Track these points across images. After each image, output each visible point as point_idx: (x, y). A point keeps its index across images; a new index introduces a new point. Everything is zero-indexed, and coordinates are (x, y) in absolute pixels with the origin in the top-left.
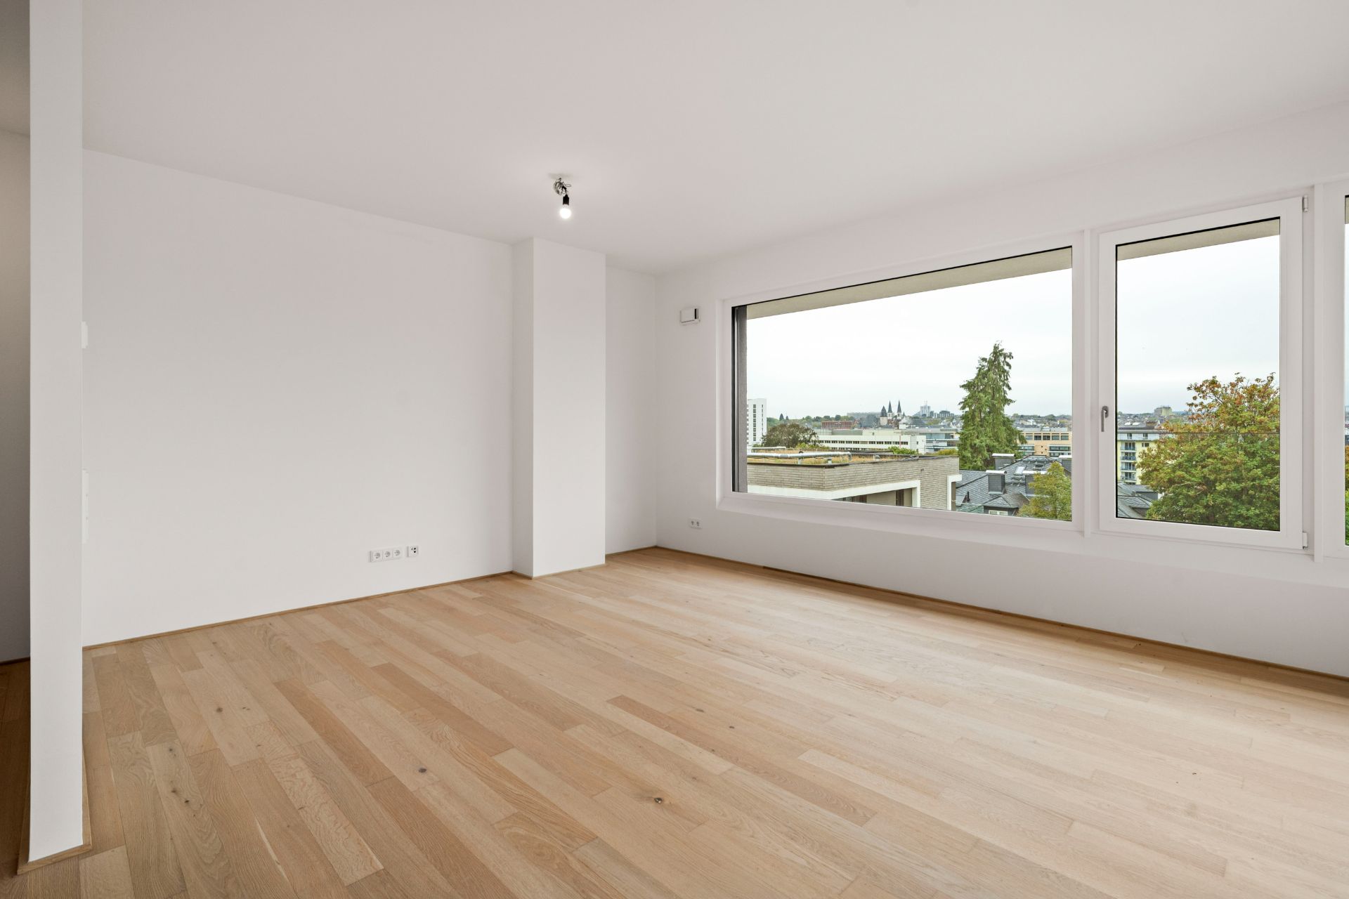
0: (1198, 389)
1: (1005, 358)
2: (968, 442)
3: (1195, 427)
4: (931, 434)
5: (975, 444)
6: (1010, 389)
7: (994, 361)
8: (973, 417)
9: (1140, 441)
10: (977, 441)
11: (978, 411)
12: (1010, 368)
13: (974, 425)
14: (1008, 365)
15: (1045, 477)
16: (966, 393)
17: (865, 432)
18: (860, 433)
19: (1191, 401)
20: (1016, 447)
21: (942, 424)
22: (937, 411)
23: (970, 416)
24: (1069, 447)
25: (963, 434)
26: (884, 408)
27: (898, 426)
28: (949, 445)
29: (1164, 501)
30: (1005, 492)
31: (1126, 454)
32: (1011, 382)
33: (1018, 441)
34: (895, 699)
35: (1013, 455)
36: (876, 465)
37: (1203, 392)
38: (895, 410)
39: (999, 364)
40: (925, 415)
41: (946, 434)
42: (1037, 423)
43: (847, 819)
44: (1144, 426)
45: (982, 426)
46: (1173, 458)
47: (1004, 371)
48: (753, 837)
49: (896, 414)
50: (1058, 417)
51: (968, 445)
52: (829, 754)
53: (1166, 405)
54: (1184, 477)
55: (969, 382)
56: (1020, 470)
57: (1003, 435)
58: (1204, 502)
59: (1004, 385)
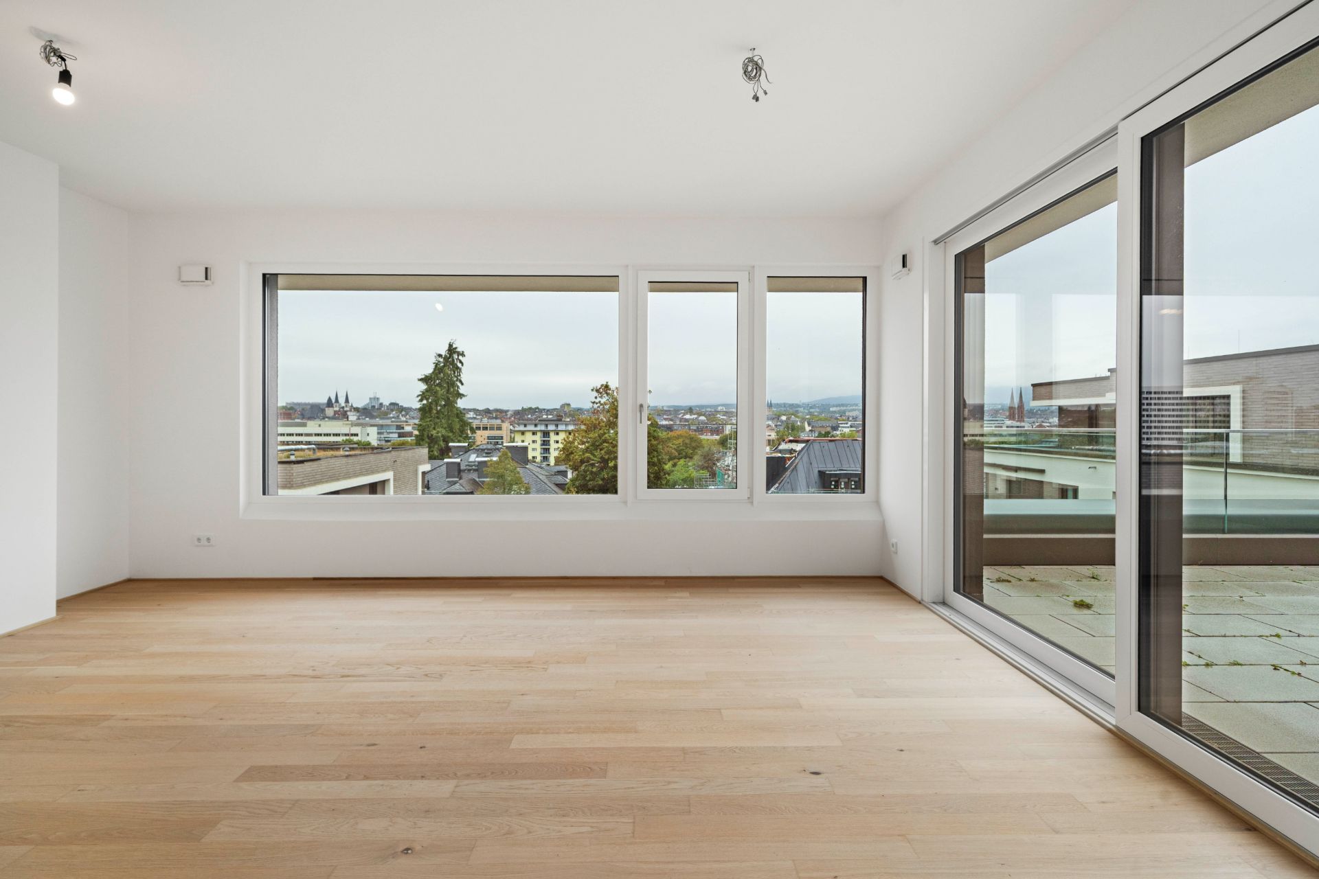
0: (597, 391)
1: (458, 356)
2: (426, 433)
3: (596, 420)
4: (382, 426)
5: (432, 435)
6: (462, 384)
7: (449, 358)
8: (430, 409)
9: (552, 431)
10: (434, 432)
11: (434, 403)
12: (462, 365)
13: (431, 417)
14: (461, 362)
15: (496, 462)
16: (423, 387)
17: (310, 423)
18: (304, 425)
19: (594, 400)
20: (467, 438)
21: (391, 415)
22: (386, 403)
23: (427, 408)
24: (502, 437)
25: (421, 425)
26: (330, 399)
27: (348, 418)
28: (399, 437)
29: (577, 478)
30: (461, 478)
31: (544, 441)
32: (464, 377)
33: (469, 432)
34: (547, 669)
35: (466, 444)
36: (349, 458)
37: (601, 393)
38: (342, 401)
39: (453, 360)
40: (374, 407)
41: (397, 426)
42: (477, 415)
43: (591, 778)
44: (555, 419)
45: (438, 418)
46: (583, 443)
47: (458, 368)
48: (530, 832)
49: (343, 405)
50: (493, 410)
51: (426, 436)
52: (533, 733)
53: (568, 403)
54: (590, 458)
55: (426, 376)
56: (473, 457)
57: (457, 426)
58: (602, 476)
59: (457, 380)
